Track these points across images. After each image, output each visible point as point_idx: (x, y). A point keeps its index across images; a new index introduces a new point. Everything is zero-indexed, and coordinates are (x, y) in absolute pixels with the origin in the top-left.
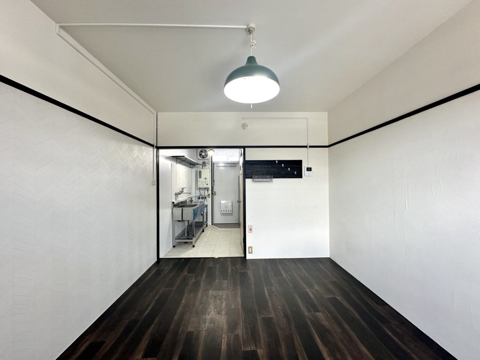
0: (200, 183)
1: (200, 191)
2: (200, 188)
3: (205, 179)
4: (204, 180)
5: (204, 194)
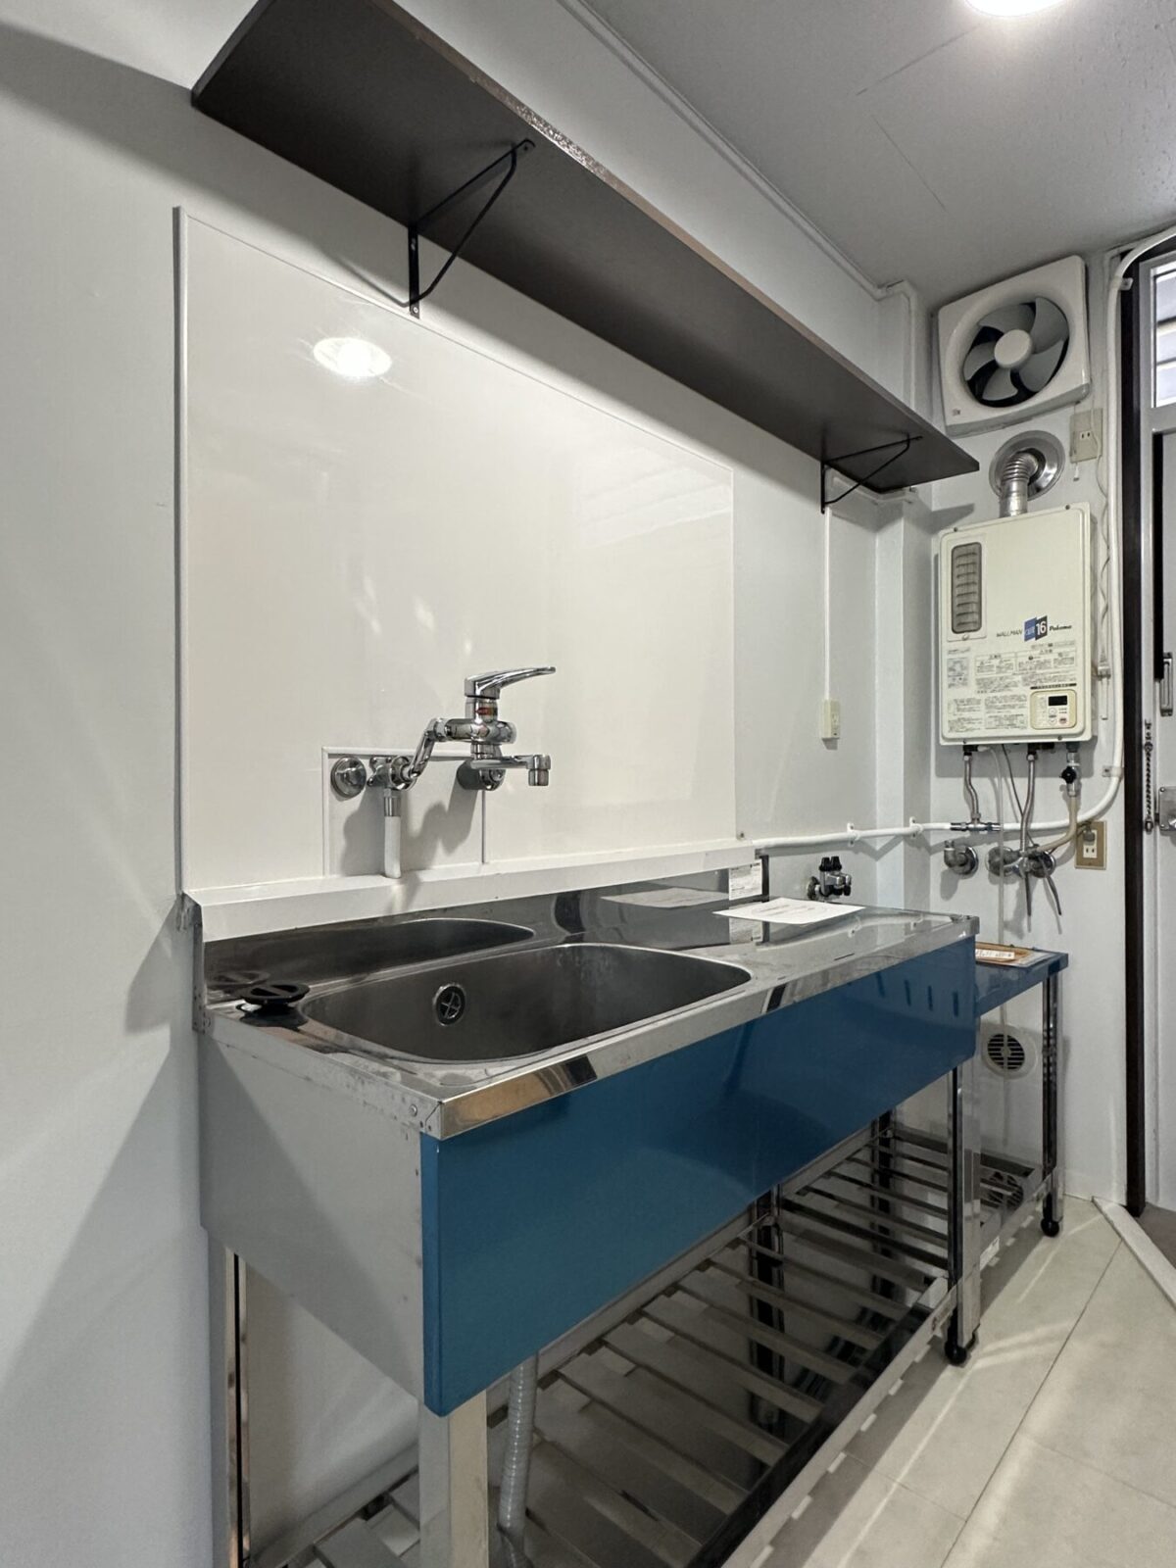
0: (970, 692)
1: (968, 784)
2: (969, 750)
3: (1035, 629)
4: (1020, 648)
5: (1027, 816)
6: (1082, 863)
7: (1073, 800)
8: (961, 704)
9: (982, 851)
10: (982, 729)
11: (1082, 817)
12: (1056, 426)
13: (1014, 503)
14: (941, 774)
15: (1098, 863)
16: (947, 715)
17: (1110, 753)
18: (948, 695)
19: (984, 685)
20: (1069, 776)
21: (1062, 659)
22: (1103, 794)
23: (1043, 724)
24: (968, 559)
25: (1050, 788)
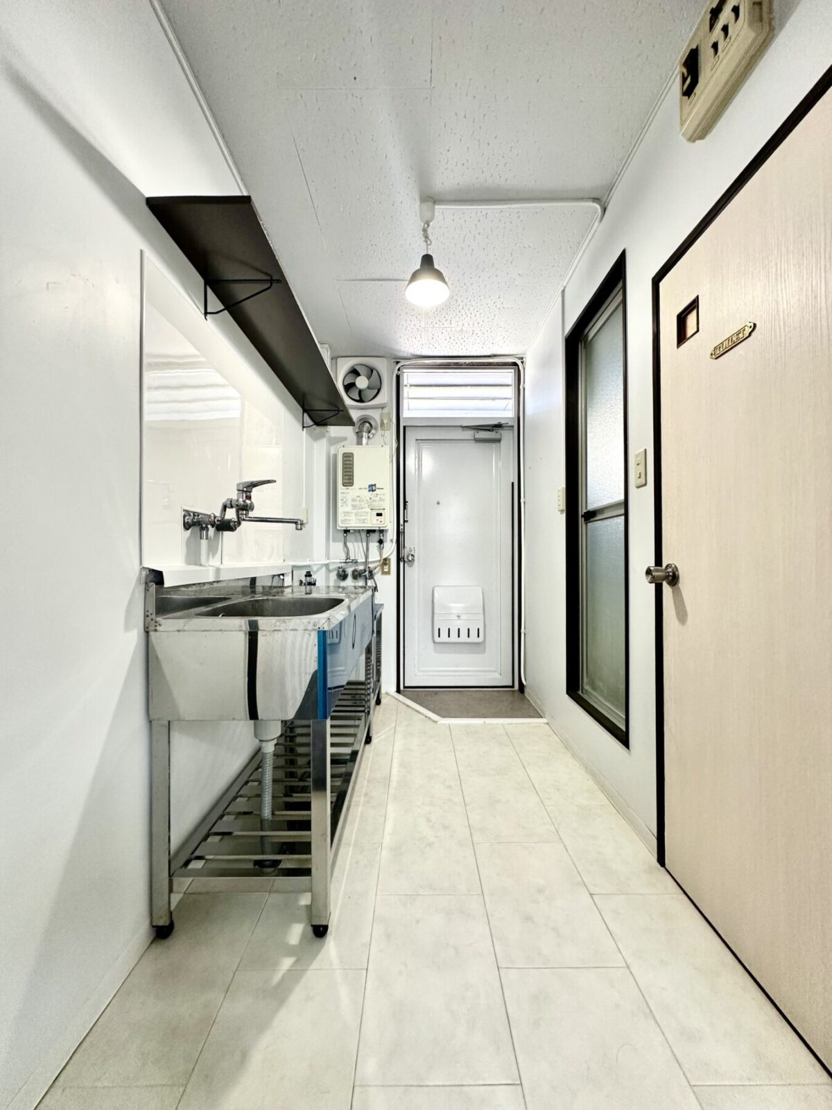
0: (349, 509)
1: (345, 544)
2: (346, 531)
3: (372, 488)
4: (367, 494)
5: (367, 557)
6: (384, 573)
7: (381, 549)
8: (346, 513)
9: (349, 571)
10: (353, 524)
11: (384, 557)
12: (375, 415)
13: (364, 440)
14: (334, 541)
15: (388, 573)
16: (340, 517)
17: (391, 535)
18: (340, 510)
19: (354, 507)
20: (381, 542)
21: (381, 500)
22: (390, 549)
23: (373, 523)
24: (348, 458)
25: (374, 546)
